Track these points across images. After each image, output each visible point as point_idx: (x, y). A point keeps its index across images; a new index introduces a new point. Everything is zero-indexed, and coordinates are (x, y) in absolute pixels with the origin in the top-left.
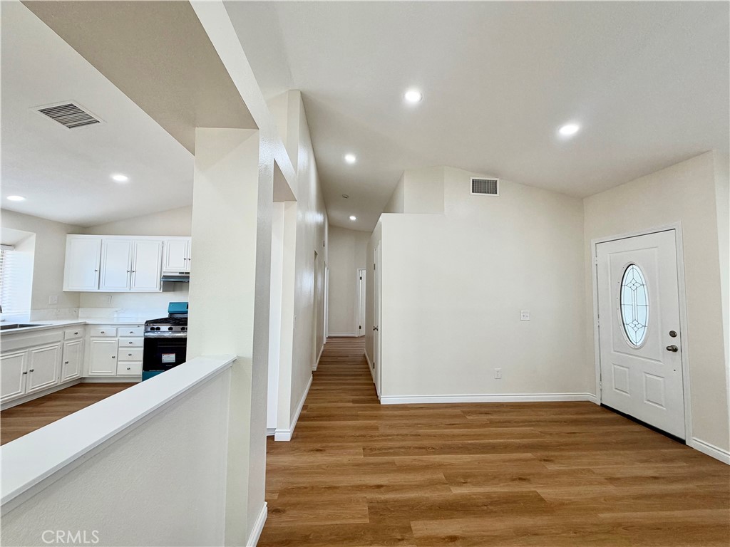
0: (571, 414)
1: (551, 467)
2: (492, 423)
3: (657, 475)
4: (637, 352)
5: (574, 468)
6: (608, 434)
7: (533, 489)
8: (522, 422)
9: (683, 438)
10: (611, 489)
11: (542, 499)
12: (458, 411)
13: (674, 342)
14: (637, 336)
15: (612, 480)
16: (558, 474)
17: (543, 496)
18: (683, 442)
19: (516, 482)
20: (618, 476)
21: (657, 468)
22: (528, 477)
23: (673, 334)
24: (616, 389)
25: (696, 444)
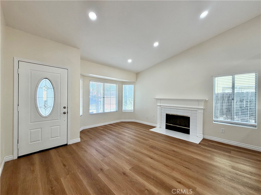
9: (66, 143)
13: (65, 110)
23: (64, 108)
24: (31, 142)
25: (71, 142)
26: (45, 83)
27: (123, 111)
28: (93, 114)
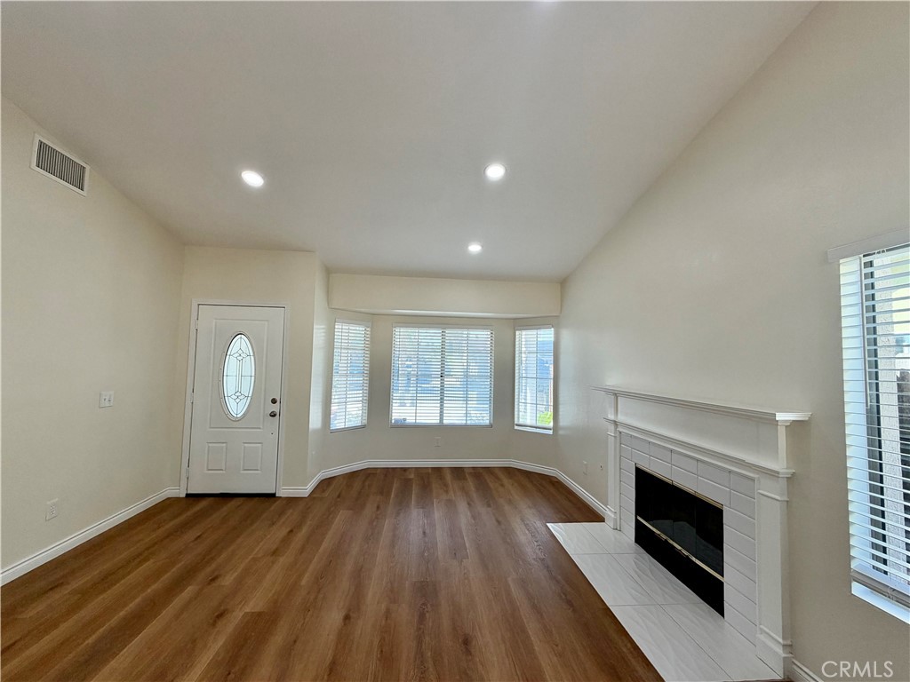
0: (171, 520)
1: (228, 580)
3: (289, 529)
4: (238, 425)
5: (242, 566)
7: (241, 614)
9: (273, 491)
10: (283, 560)
11: (260, 614)
13: (275, 408)
14: (237, 407)
16: (240, 581)
17: (257, 609)
18: (273, 495)
19: (220, 624)
21: (284, 523)
22: (222, 608)
23: (274, 401)
24: (209, 470)
25: (283, 492)
26: (240, 345)
27: (516, 427)
28: (402, 427)
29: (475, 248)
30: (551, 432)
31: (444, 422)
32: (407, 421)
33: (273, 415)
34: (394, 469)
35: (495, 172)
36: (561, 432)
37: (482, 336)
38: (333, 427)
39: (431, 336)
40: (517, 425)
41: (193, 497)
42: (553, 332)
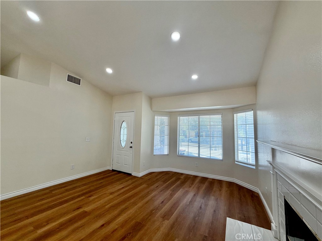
1: (92, 198)
2: (67, 190)
3: (123, 187)
4: (123, 150)
6: (113, 179)
7: (83, 210)
8: (82, 185)
9: (131, 173)
12: (48, 191)
13: (131, 145)
14: (123, 144)
15: (111, 194)
16: (94, 200)
17: (86, 211)
18: (130, 175)
20: (114, 191)
21: (124, 184)
22: (81, 206)
23: (131, 143)
24: (117, 163)
25: (134, 174)
26: (124, 125)
27: (236, 163)
28: (182, 156)
29: (195, 77)
30: (254, 167)
31: (200, 156)
32: (185, 154)
33: (131, 147)
34: (178, 173)
35: (176, 36)
36: (260, 168)
37: (217, 118)
38: (155, 153)
39: (193, 119)
40: (236, 161)
41: (113, 171)
42: (253, 113)
